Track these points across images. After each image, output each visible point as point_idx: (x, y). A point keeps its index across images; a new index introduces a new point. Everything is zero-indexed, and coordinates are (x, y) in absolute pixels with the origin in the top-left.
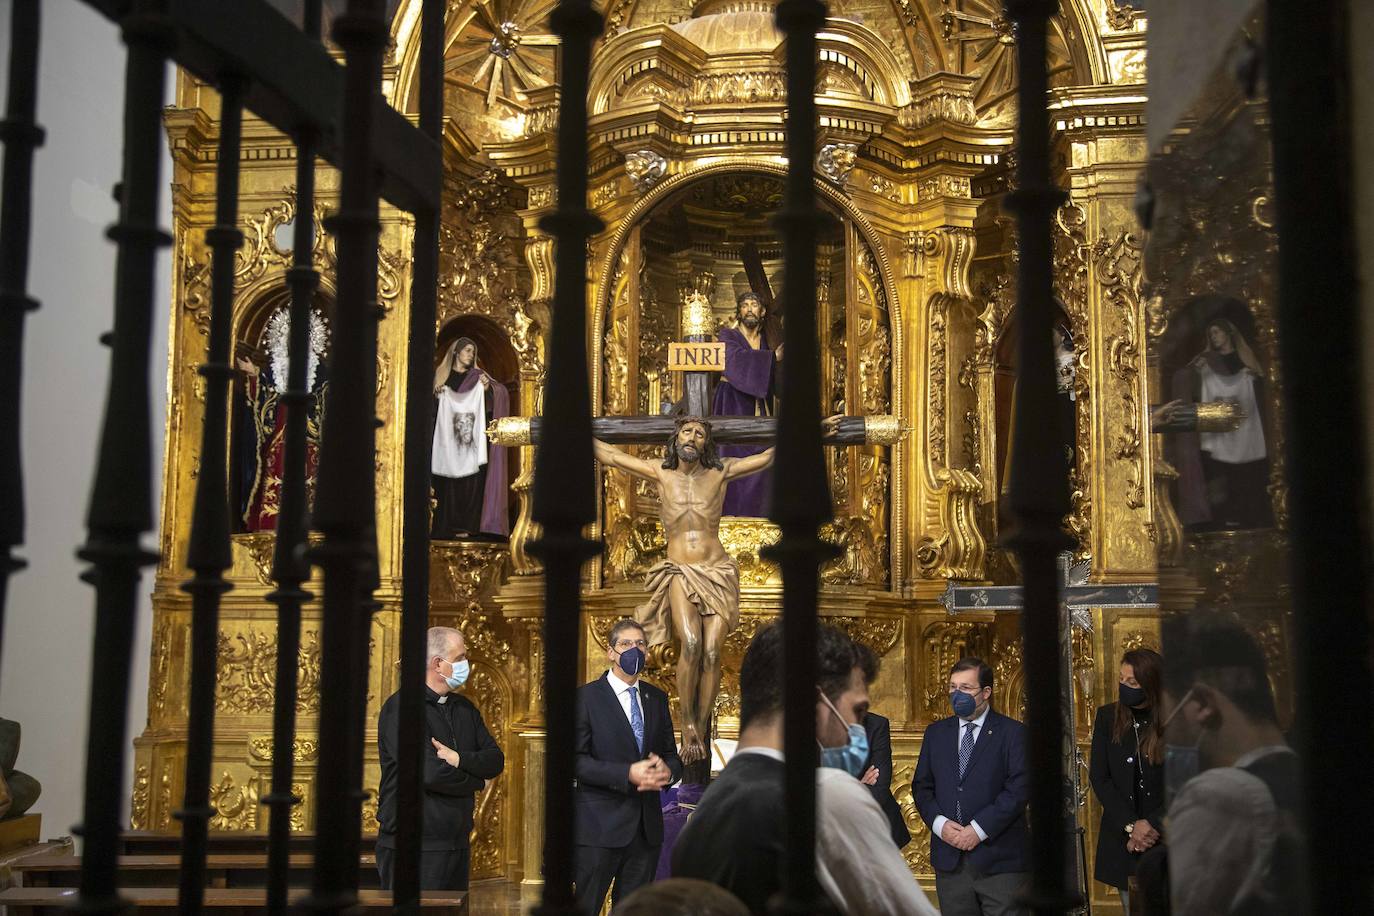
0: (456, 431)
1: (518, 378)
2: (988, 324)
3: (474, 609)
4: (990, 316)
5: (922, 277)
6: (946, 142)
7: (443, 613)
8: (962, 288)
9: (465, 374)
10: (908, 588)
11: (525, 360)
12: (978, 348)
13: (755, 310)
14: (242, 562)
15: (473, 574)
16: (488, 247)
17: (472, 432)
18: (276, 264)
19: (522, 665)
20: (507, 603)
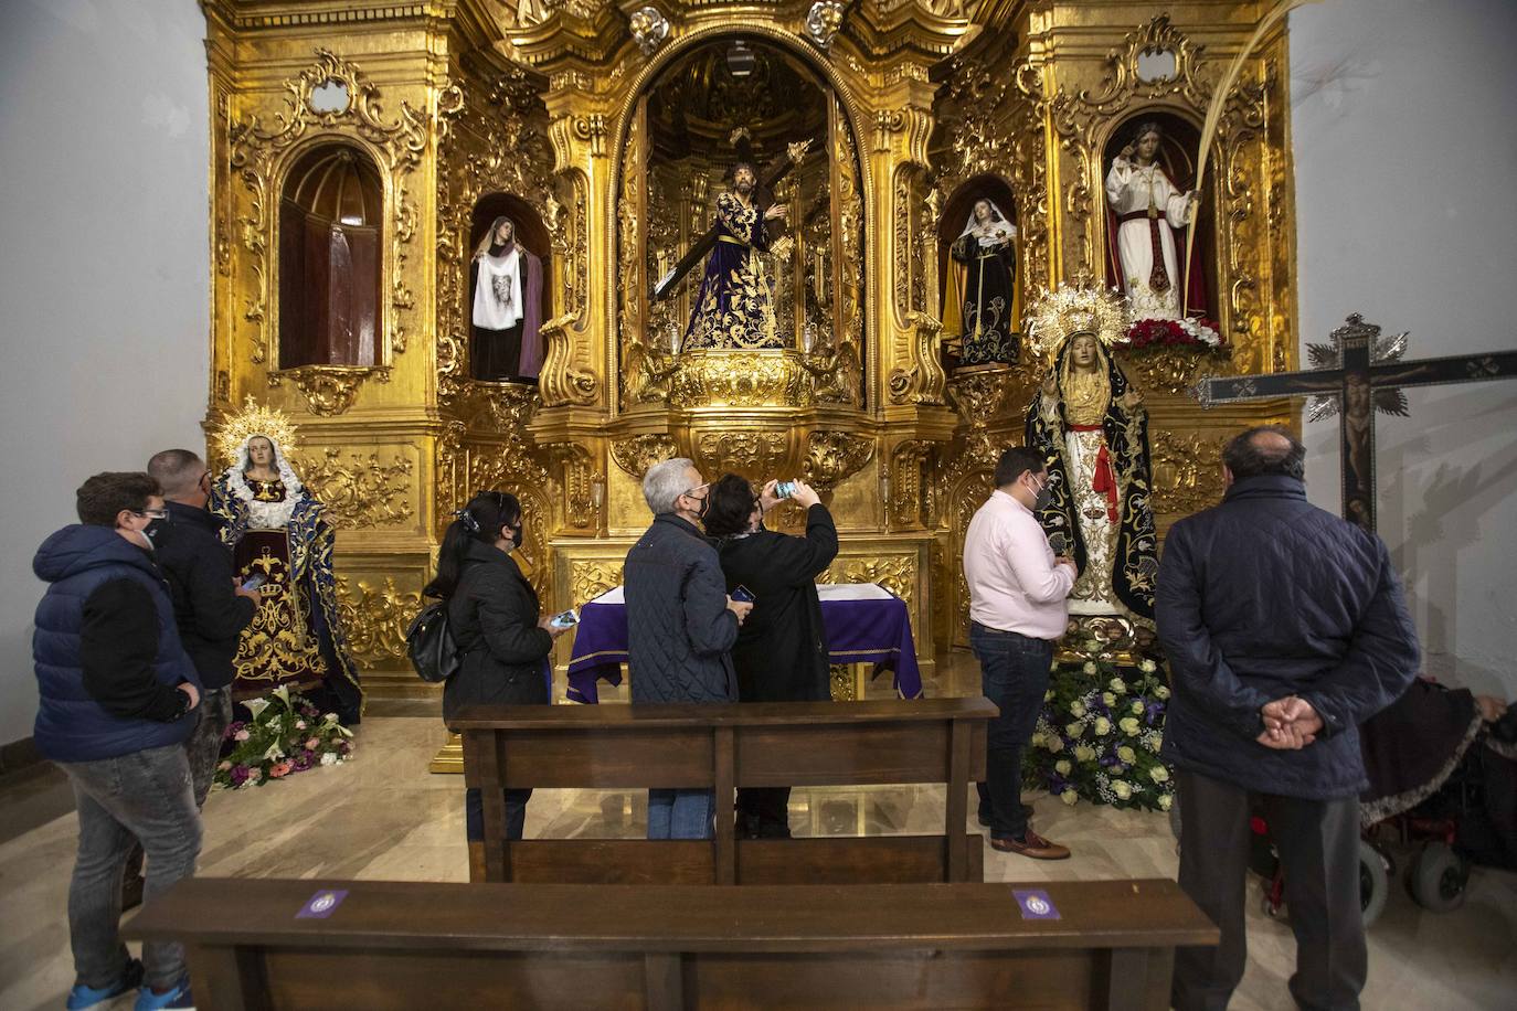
0: (495, 290)
1: (550, 253)
2: (932, 206)
3: (514, 439)
4: (934, 199)
5: (889, 151)
6: (913, 25)
7: (486, 442)
8: (922, 157)
9: (503, 247)
10: (880, 413)
11: (555, 237)
12: (924, 226)
13: (748, 178)
14: (294, 396)
15: (513, 411)
16: (521, 140)
17: (509, 292)
18: (314, 124)
19: (559, 486)
20: (538, 431)
